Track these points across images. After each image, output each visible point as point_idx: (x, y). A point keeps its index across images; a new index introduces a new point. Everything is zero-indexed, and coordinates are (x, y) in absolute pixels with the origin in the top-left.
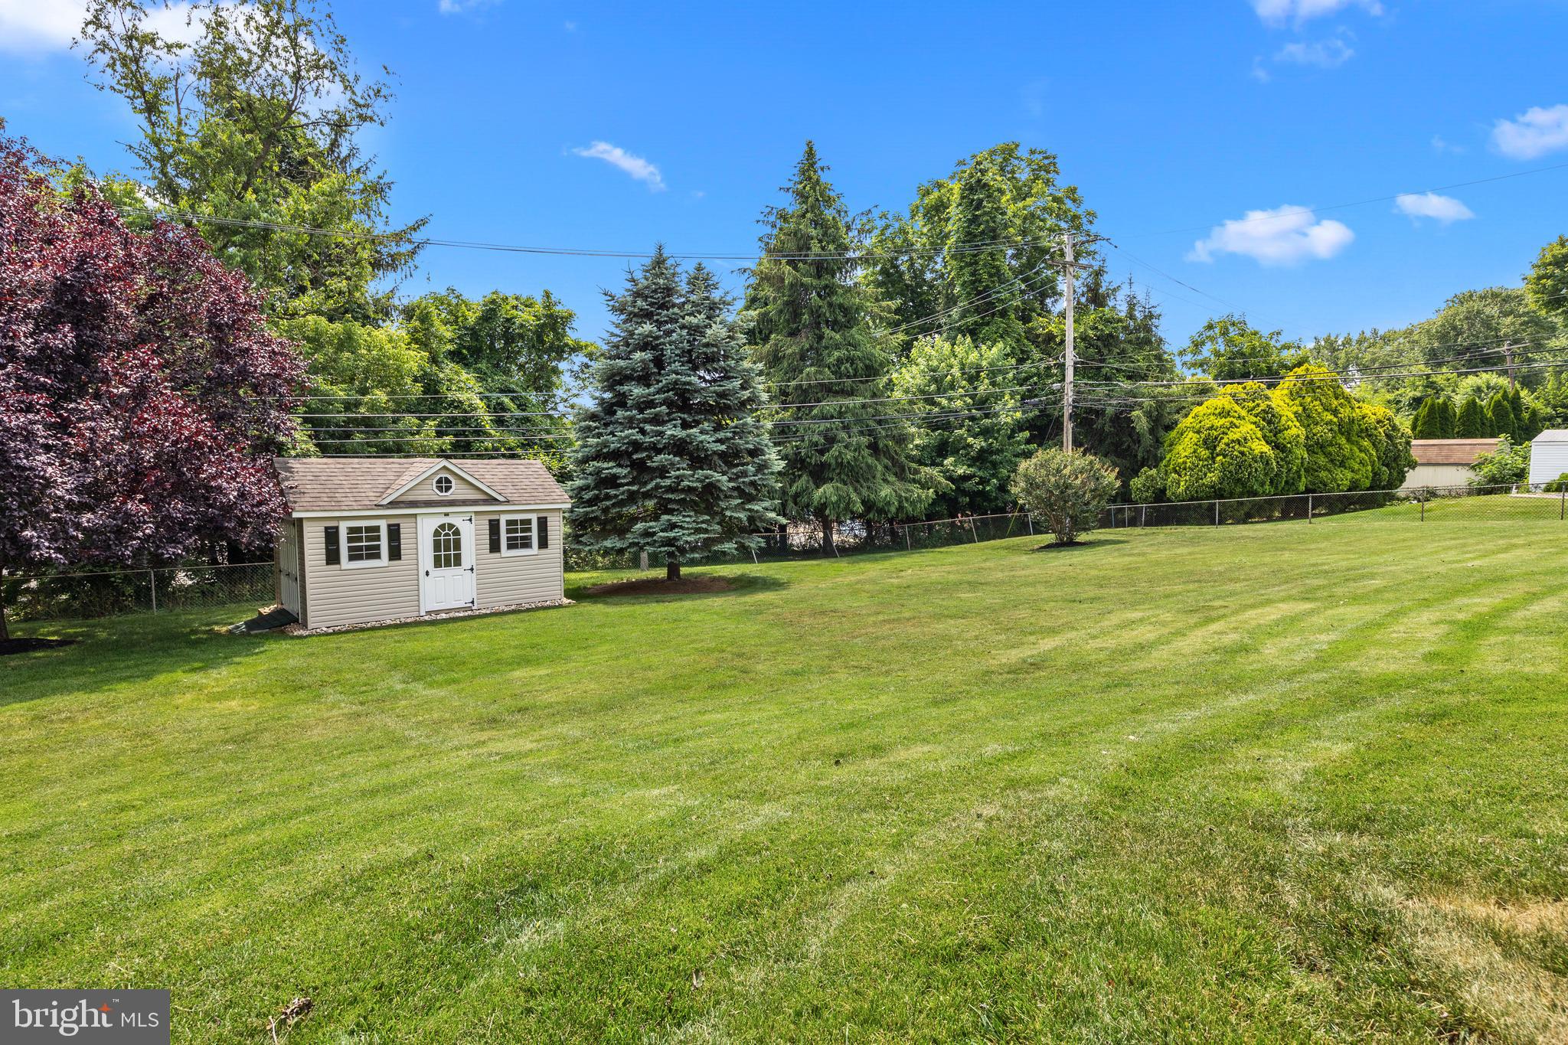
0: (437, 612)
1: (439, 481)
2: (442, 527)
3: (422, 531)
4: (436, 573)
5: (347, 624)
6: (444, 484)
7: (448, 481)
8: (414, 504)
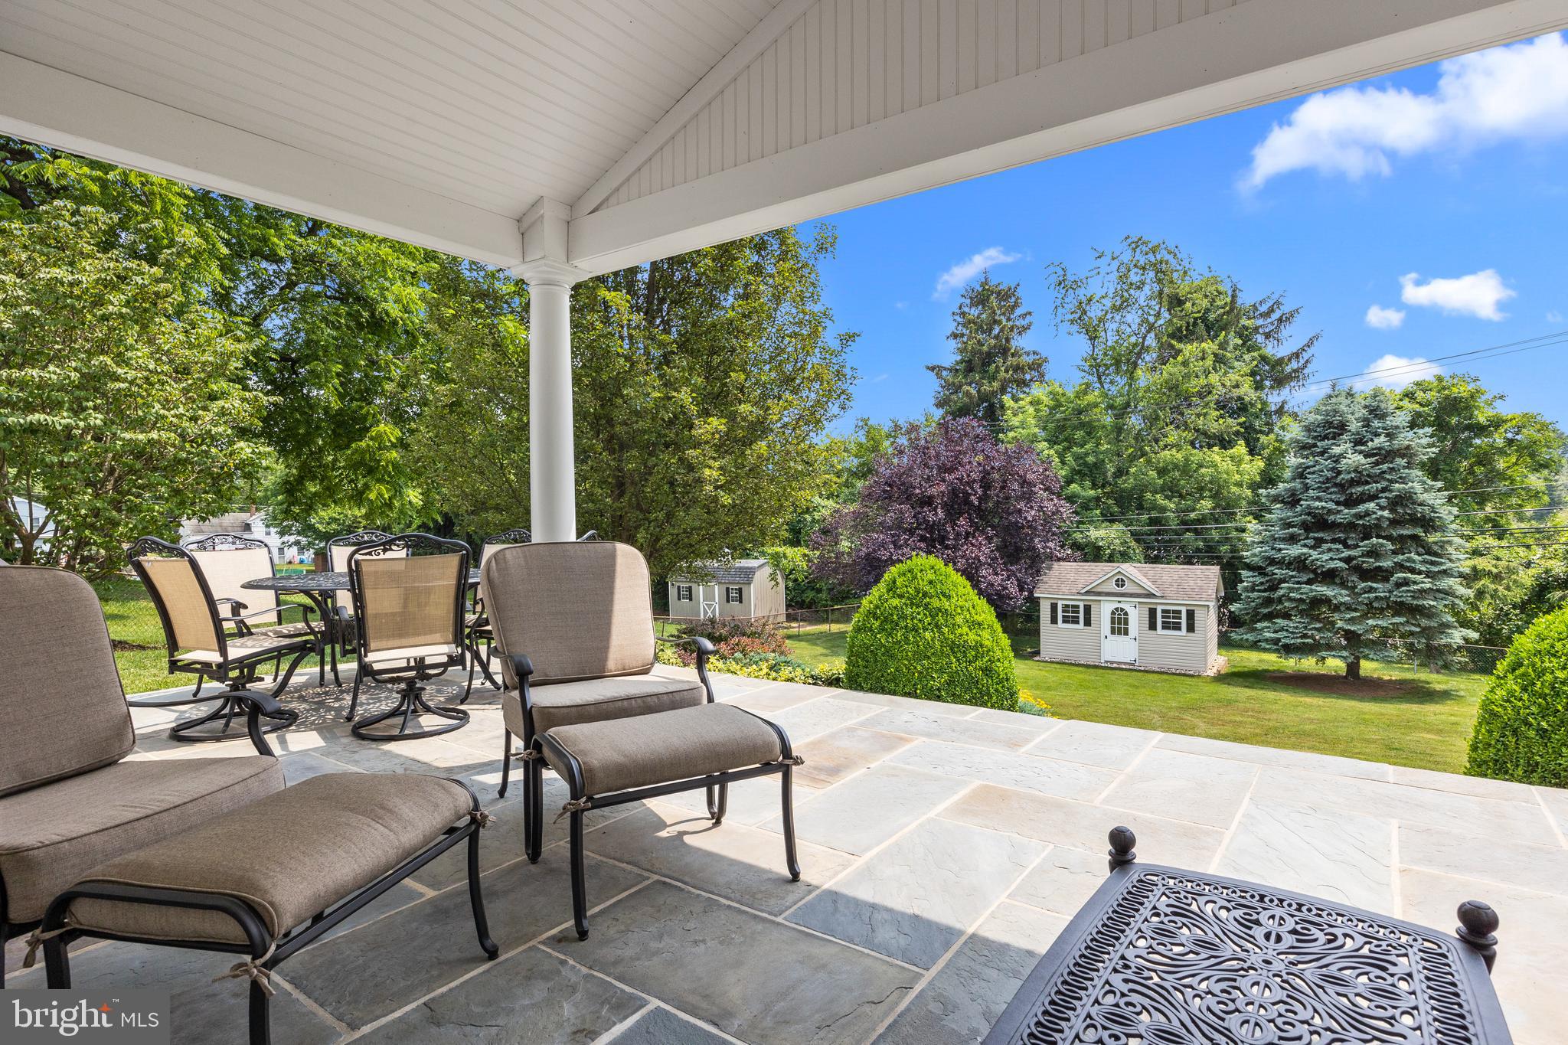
0: (1112, 663)
1: (1117, 580)
2: (1117, 609)
3: (1104, 611)
4: (1111, 637)
5: (1059, 659)
6: (1120, 583)
7: (1123, 581)
8: (1099, 594)
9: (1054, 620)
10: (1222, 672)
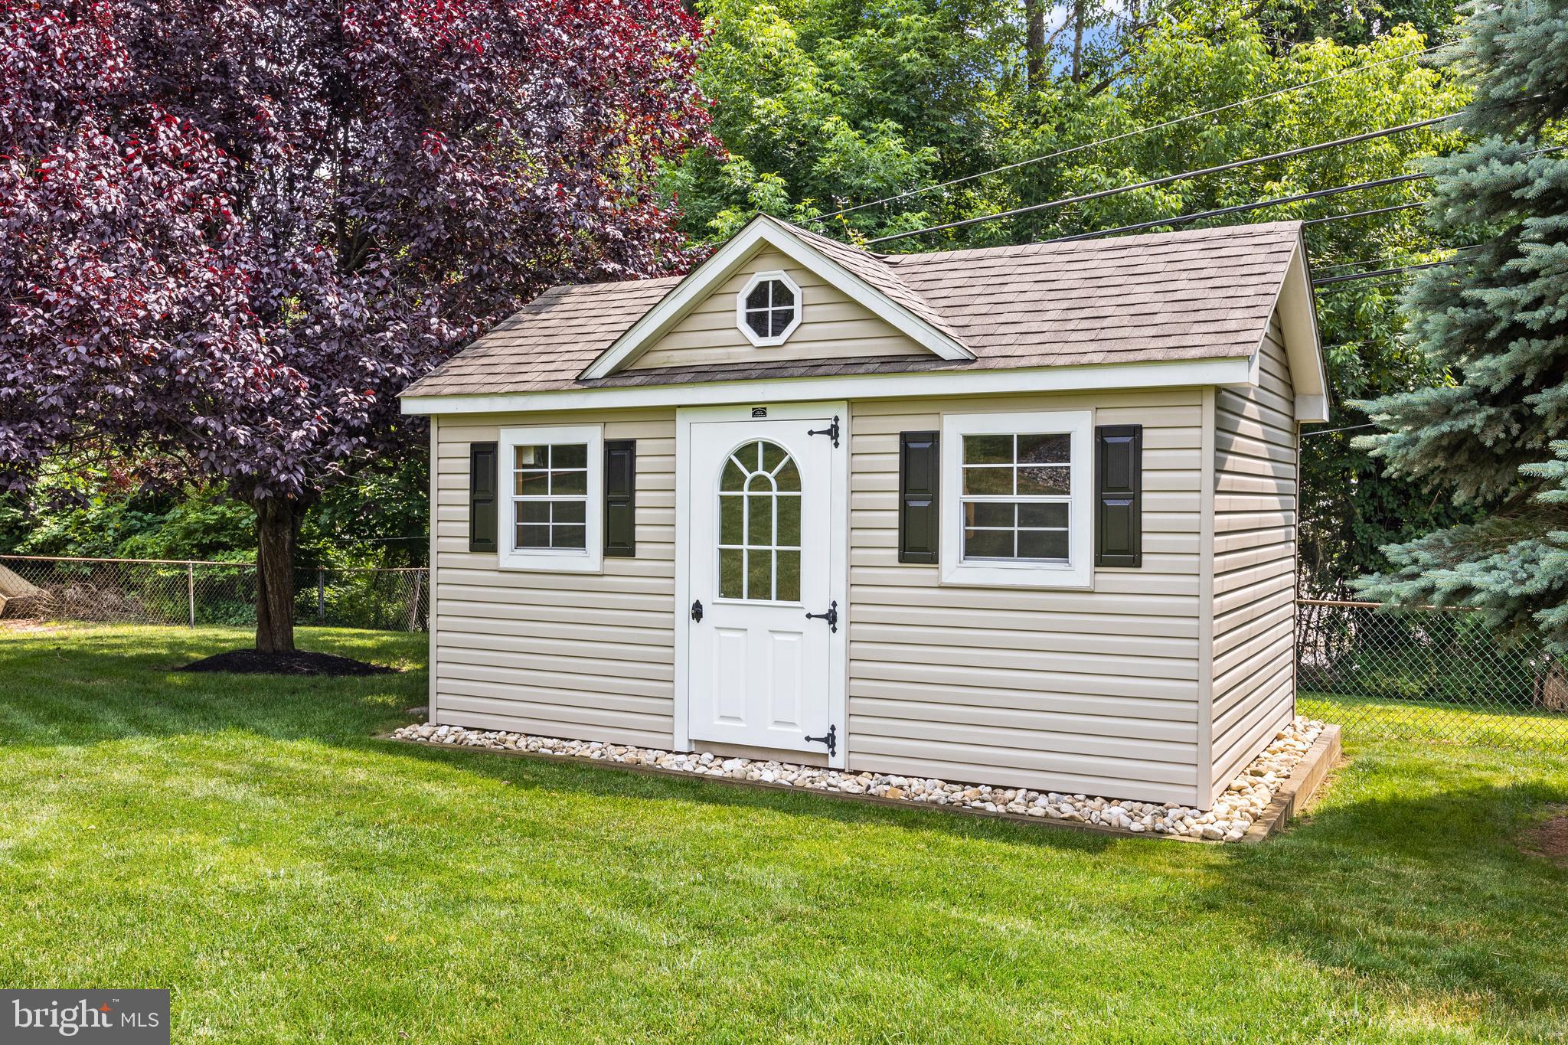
0: (722, 752)
1: (758, 297)
2: (746, 453)
3: (692, 468)
4: (723, 613)
6: (771, 308)
7: (783, 295)
8: (669, 376)
9: (483, 539)
10: (1308, 805)
